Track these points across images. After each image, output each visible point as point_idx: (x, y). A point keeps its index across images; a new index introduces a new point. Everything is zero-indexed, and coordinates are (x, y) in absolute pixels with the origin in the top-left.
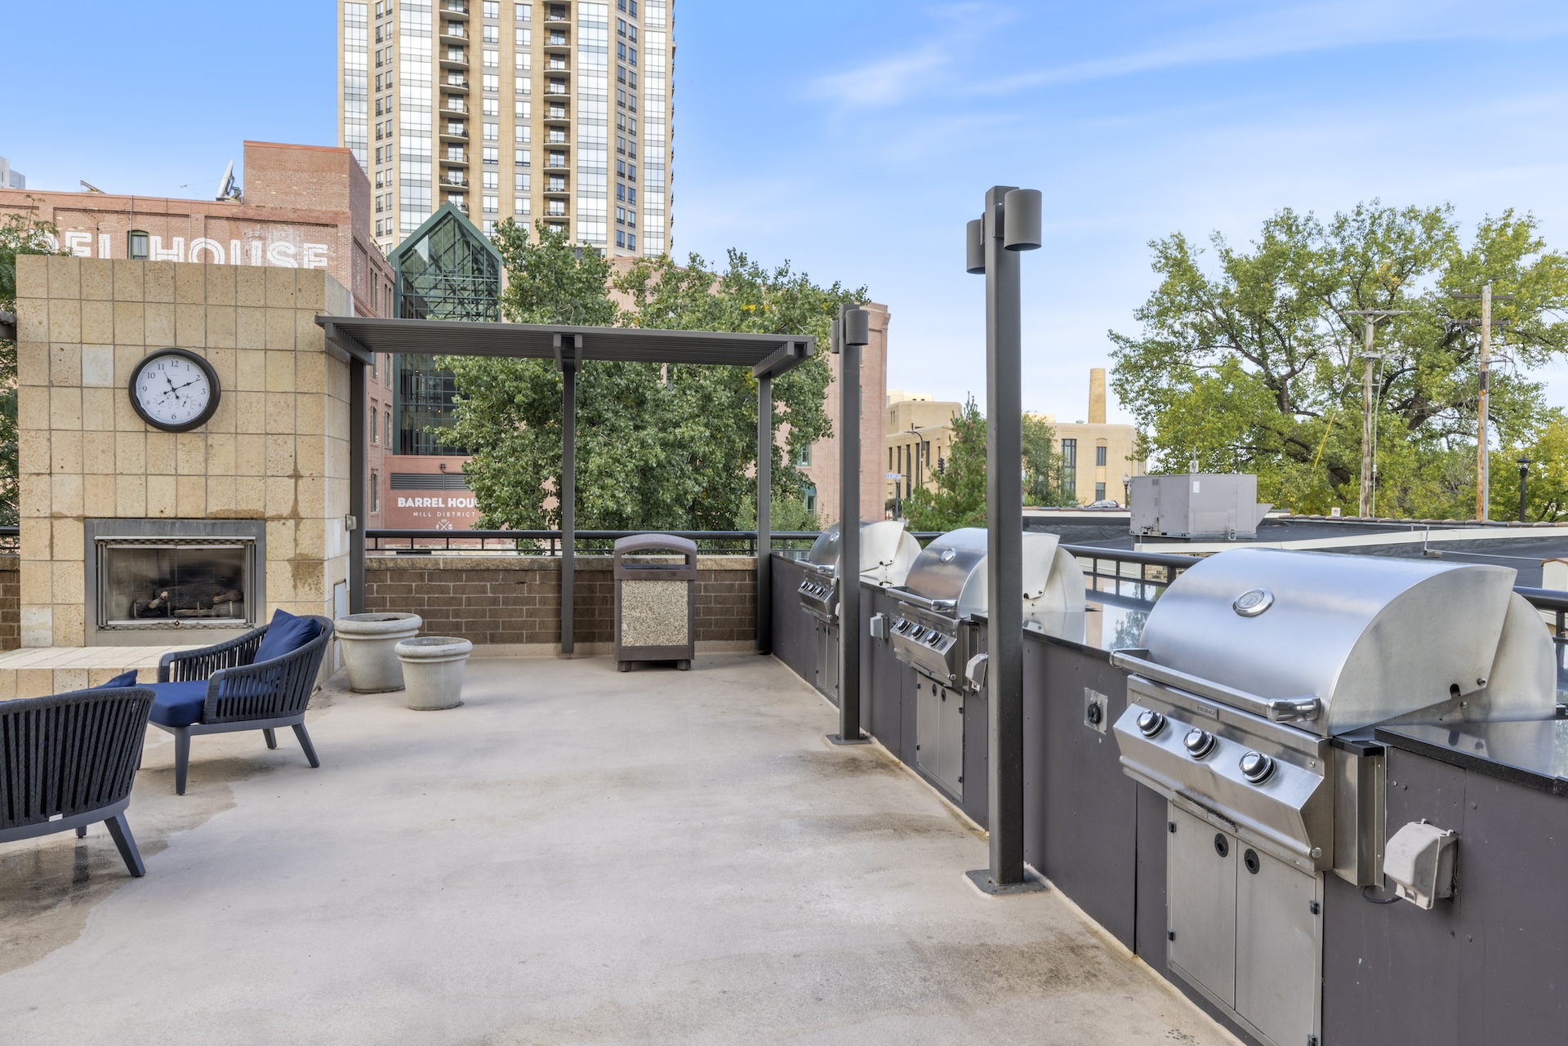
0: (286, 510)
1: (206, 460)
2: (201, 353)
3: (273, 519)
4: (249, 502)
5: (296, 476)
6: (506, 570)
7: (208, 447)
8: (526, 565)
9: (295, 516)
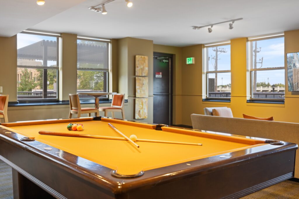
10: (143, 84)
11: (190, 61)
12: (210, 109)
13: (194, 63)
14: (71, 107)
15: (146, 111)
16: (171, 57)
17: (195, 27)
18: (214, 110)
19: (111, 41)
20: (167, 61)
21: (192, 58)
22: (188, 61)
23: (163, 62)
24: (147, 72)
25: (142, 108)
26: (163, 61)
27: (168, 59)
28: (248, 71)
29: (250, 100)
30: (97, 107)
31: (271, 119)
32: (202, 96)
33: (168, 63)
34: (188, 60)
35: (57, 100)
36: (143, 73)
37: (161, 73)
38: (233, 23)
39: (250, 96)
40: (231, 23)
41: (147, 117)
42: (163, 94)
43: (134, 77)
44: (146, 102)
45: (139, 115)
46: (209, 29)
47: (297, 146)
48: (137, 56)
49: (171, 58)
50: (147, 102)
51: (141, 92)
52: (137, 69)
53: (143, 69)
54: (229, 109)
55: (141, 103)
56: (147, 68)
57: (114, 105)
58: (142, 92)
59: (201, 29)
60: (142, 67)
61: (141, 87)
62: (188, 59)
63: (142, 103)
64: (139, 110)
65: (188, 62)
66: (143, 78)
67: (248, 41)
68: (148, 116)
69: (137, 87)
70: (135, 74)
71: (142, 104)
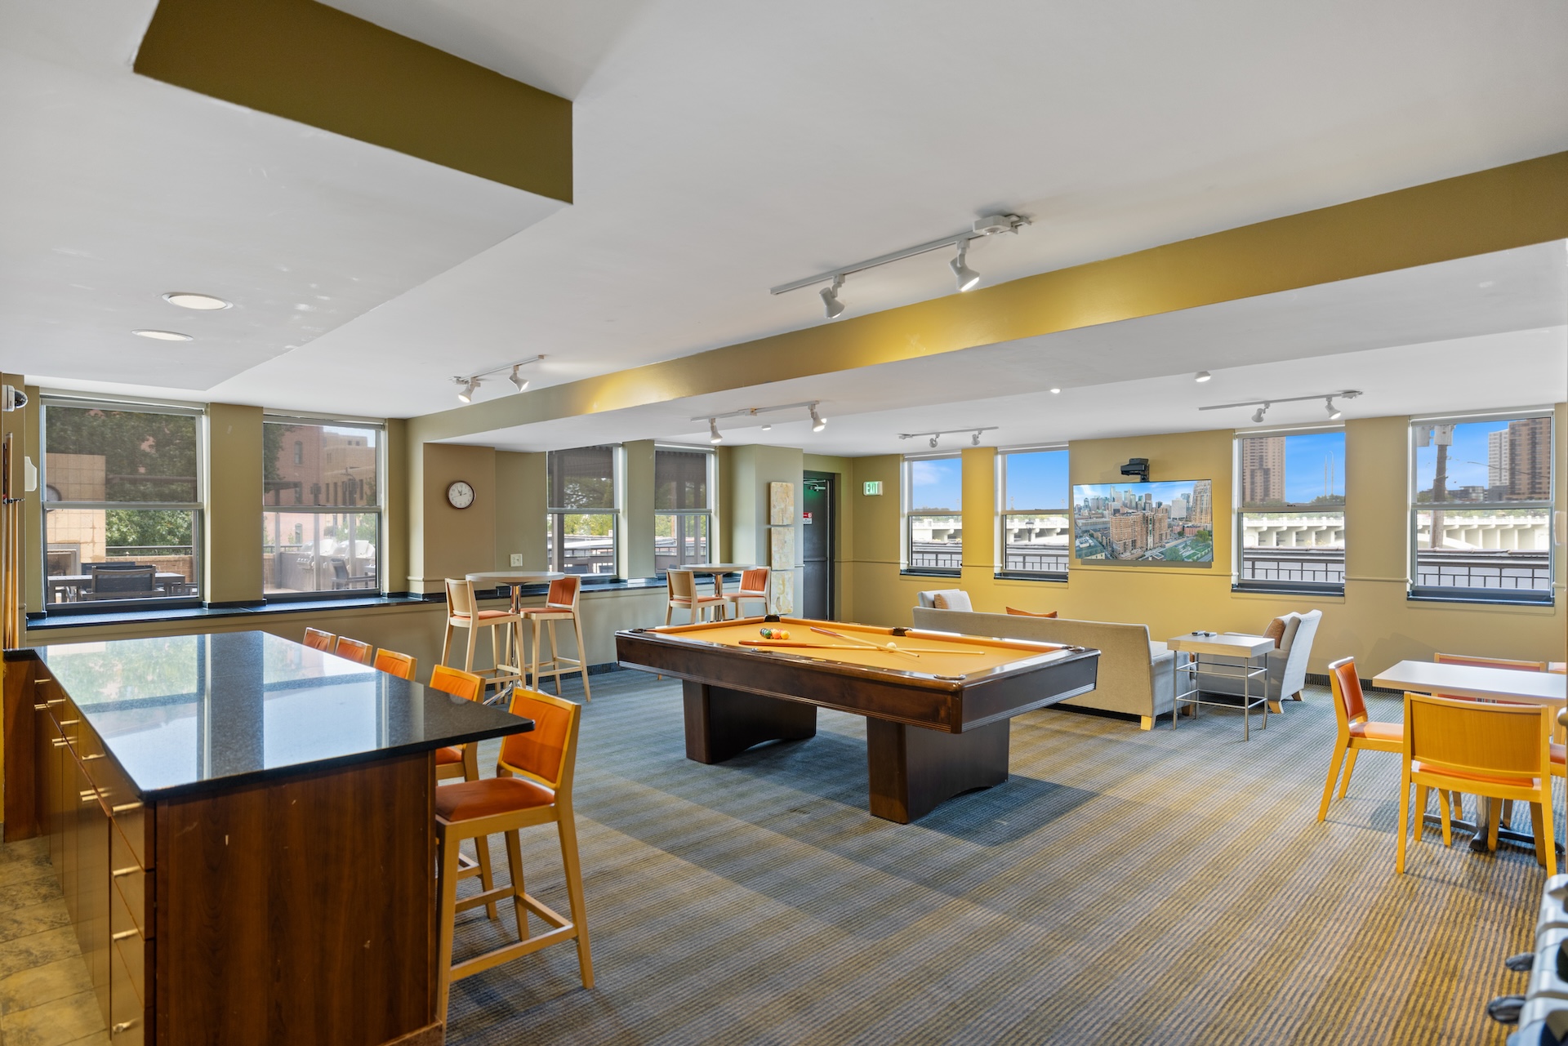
0: (89, 540)
1: (55, 523)
2: (53, 485)
3: (83, 543)
4: (73, 537)
5: (93, 528)
6: (168, 561)
7: (56, 518)
8: (176, 559)
9: (93, 542)
10: (785, 542)
11: (872, 488)
12: (931, 594)
13: (881, 493)
14: (672, 593)
15: (790, 598)
16: (831, 479)
17: (906, 435)
18: (939, 595)
19: (718, 451)
20: (824, 488)
21: (877, 483)
22: (868, 488)
23: (815, 490)
24: (792, 516)
25: (784, 592)
26: (816, 488)
27: (824, 485)
28: (997, 514)
29: (1000, 574)
30: (719, 593)
31: (1054, 615)
32: (899, 563)
33: (825, 491)
34: (869, 486)
35: (615, 578)
36: (784, 519)
37: (810, 515)
38: (980, 434)
39: (1001, 565)
40: (976, 433)
41: (792, 610)
42: (816, 559)
43: (769, 527)
44: (790, 578)
45: (778, 606)
46: (932, 440)
47: (1099, 652)
48: (773, 484)
49: (829, 480)
50: (792, 579)
51: (780, 558)
52: (773, 511)
53: (784, 511)
54: (965, 594)
55: (781, 582)
56: (792, 509)
57: (744, 588)
58: (784, 560)
59: (914, 437)
60: (783, 506)
61: (782, 548)
62: (867, 483)
63: (783, 581)
64: (778, 595)
65: (869, 491)
66: (786, 529)
67: (997, 453)
68: (795, 607)
69: (774, 548)
70: (769, 522)
71: (784, 585)
